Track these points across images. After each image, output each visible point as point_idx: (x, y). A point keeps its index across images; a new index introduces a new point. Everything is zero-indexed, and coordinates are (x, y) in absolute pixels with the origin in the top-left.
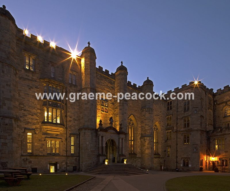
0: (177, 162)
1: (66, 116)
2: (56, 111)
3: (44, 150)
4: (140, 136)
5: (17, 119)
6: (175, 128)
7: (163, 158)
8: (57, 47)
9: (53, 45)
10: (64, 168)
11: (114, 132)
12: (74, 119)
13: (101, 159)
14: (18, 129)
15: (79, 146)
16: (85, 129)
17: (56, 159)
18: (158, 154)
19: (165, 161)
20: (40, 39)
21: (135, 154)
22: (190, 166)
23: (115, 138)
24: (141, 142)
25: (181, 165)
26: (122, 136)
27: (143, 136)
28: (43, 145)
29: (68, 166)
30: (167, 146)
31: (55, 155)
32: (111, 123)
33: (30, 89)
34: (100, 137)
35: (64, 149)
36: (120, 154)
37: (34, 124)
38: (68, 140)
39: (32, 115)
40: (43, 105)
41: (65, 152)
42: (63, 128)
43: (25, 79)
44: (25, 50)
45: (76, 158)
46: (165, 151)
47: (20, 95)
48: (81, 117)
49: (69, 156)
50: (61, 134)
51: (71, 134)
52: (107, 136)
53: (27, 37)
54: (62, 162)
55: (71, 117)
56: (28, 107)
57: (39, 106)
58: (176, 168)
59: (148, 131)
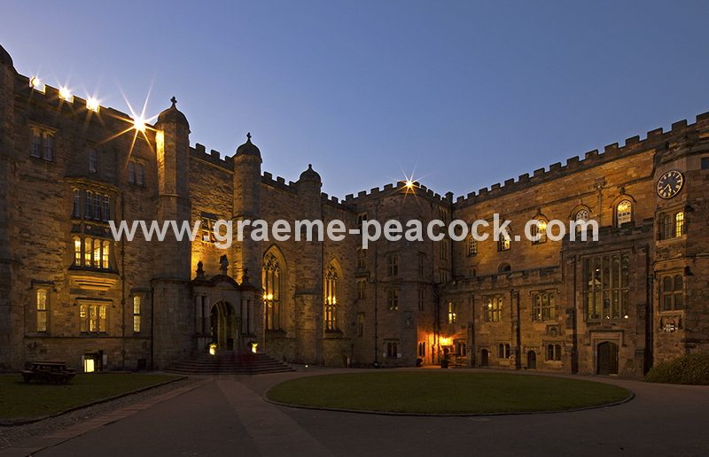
0: (376, 349)
1: (123, 253)
2: (101, 244)
3: (73, 326)
4: (293, 292)
5: (17, 263)
6: (373, 275)
7: (350, 339)
8: (102, 109)
9: (93, 105)
10: (116, 363)
11: (231, 286)
12: (141, 260)
13: (201, 342)
14: (20, 282)
15: (150, 315)
16: (166, 282)
17: (101, 344)
18: (338, 331)
19: (353, 346)
20: (66, 94)
21: (282, 332)
22: (399, 355)
23: (233, 298)
24: (296, 304)
25: (384, 355)
26: (248, 295)
27: (299, 293)
28: (73, 314)
29: (128, 359)
30: (358, 313)
31: (96, 334)
32: (224, 268)
33: (42, 198)
34: (199, 299)
35: (118, 323)
36: (243, 331)
37: (52, 271)
38: (126, 304)
39: (48, 253)
40: (72, 232)
41: (120, 329)
42: (117, 279)
43: (32, 179)
44: (34, 118)
45: (145, 343)
46: (354, 324)
47: (21, 213)
48: (157, 254)
49: (130, 338)
50: (111, 291)
51: (132, 291)
52: (214, 296)
53: (36, 92)
54: (114, 351)
55: (133, 255)
56: (39, 237)
57: (62, 235)
58: (376, 362)
59: (311, 282)
